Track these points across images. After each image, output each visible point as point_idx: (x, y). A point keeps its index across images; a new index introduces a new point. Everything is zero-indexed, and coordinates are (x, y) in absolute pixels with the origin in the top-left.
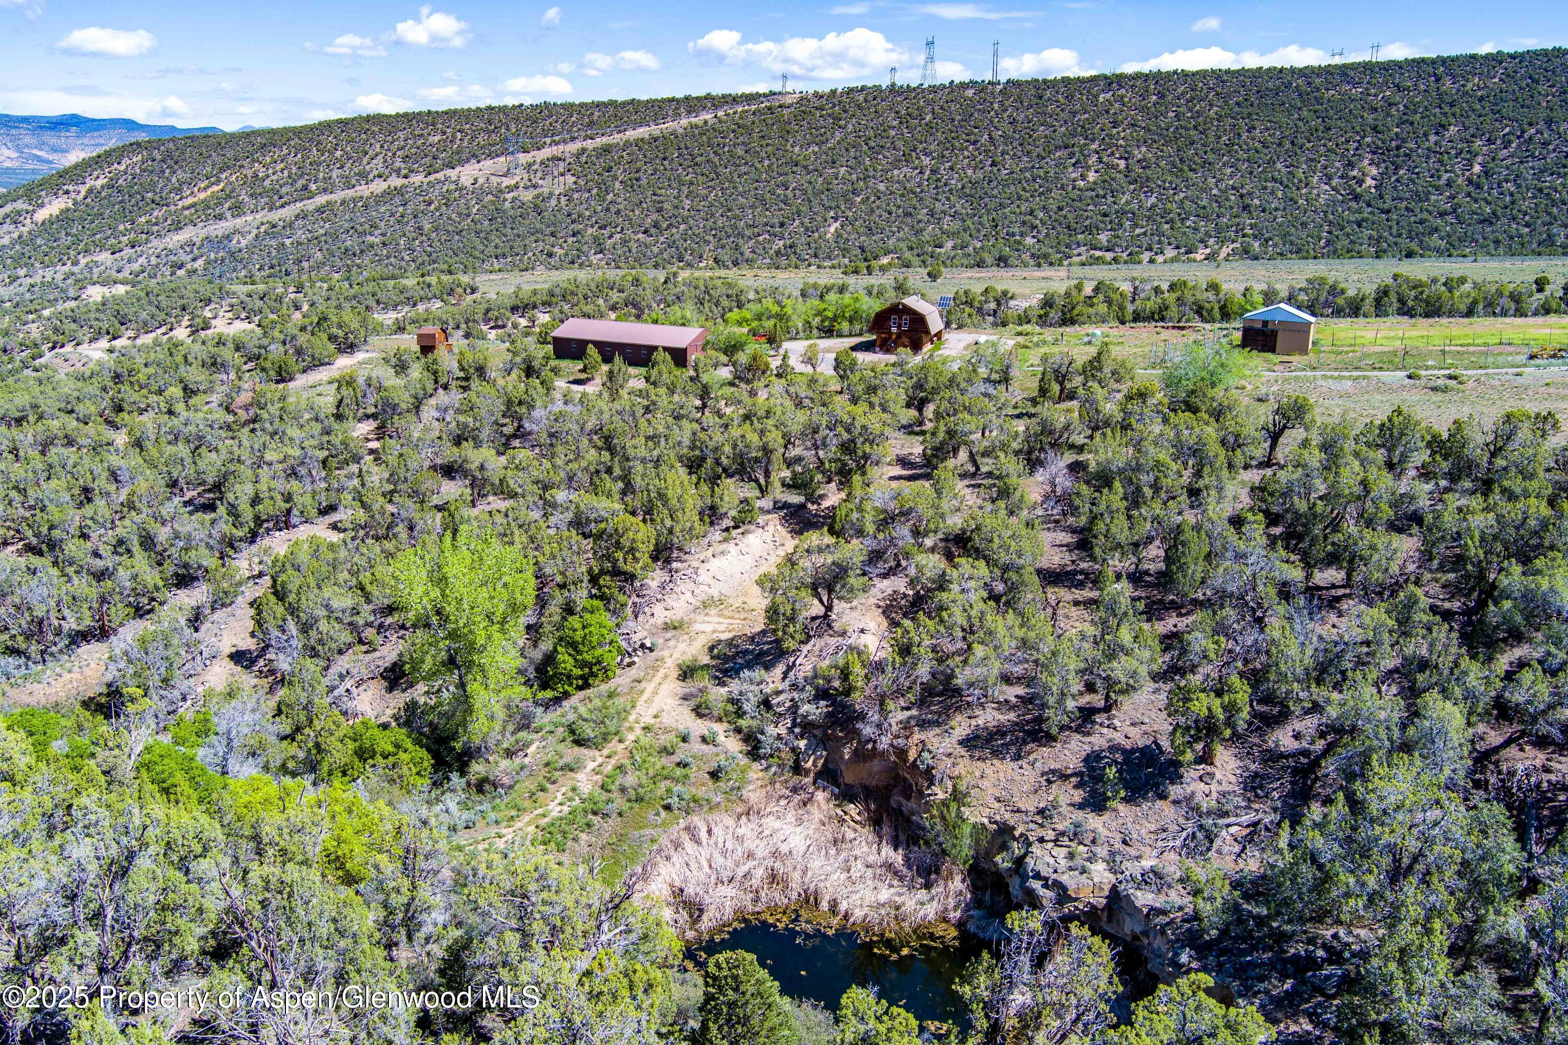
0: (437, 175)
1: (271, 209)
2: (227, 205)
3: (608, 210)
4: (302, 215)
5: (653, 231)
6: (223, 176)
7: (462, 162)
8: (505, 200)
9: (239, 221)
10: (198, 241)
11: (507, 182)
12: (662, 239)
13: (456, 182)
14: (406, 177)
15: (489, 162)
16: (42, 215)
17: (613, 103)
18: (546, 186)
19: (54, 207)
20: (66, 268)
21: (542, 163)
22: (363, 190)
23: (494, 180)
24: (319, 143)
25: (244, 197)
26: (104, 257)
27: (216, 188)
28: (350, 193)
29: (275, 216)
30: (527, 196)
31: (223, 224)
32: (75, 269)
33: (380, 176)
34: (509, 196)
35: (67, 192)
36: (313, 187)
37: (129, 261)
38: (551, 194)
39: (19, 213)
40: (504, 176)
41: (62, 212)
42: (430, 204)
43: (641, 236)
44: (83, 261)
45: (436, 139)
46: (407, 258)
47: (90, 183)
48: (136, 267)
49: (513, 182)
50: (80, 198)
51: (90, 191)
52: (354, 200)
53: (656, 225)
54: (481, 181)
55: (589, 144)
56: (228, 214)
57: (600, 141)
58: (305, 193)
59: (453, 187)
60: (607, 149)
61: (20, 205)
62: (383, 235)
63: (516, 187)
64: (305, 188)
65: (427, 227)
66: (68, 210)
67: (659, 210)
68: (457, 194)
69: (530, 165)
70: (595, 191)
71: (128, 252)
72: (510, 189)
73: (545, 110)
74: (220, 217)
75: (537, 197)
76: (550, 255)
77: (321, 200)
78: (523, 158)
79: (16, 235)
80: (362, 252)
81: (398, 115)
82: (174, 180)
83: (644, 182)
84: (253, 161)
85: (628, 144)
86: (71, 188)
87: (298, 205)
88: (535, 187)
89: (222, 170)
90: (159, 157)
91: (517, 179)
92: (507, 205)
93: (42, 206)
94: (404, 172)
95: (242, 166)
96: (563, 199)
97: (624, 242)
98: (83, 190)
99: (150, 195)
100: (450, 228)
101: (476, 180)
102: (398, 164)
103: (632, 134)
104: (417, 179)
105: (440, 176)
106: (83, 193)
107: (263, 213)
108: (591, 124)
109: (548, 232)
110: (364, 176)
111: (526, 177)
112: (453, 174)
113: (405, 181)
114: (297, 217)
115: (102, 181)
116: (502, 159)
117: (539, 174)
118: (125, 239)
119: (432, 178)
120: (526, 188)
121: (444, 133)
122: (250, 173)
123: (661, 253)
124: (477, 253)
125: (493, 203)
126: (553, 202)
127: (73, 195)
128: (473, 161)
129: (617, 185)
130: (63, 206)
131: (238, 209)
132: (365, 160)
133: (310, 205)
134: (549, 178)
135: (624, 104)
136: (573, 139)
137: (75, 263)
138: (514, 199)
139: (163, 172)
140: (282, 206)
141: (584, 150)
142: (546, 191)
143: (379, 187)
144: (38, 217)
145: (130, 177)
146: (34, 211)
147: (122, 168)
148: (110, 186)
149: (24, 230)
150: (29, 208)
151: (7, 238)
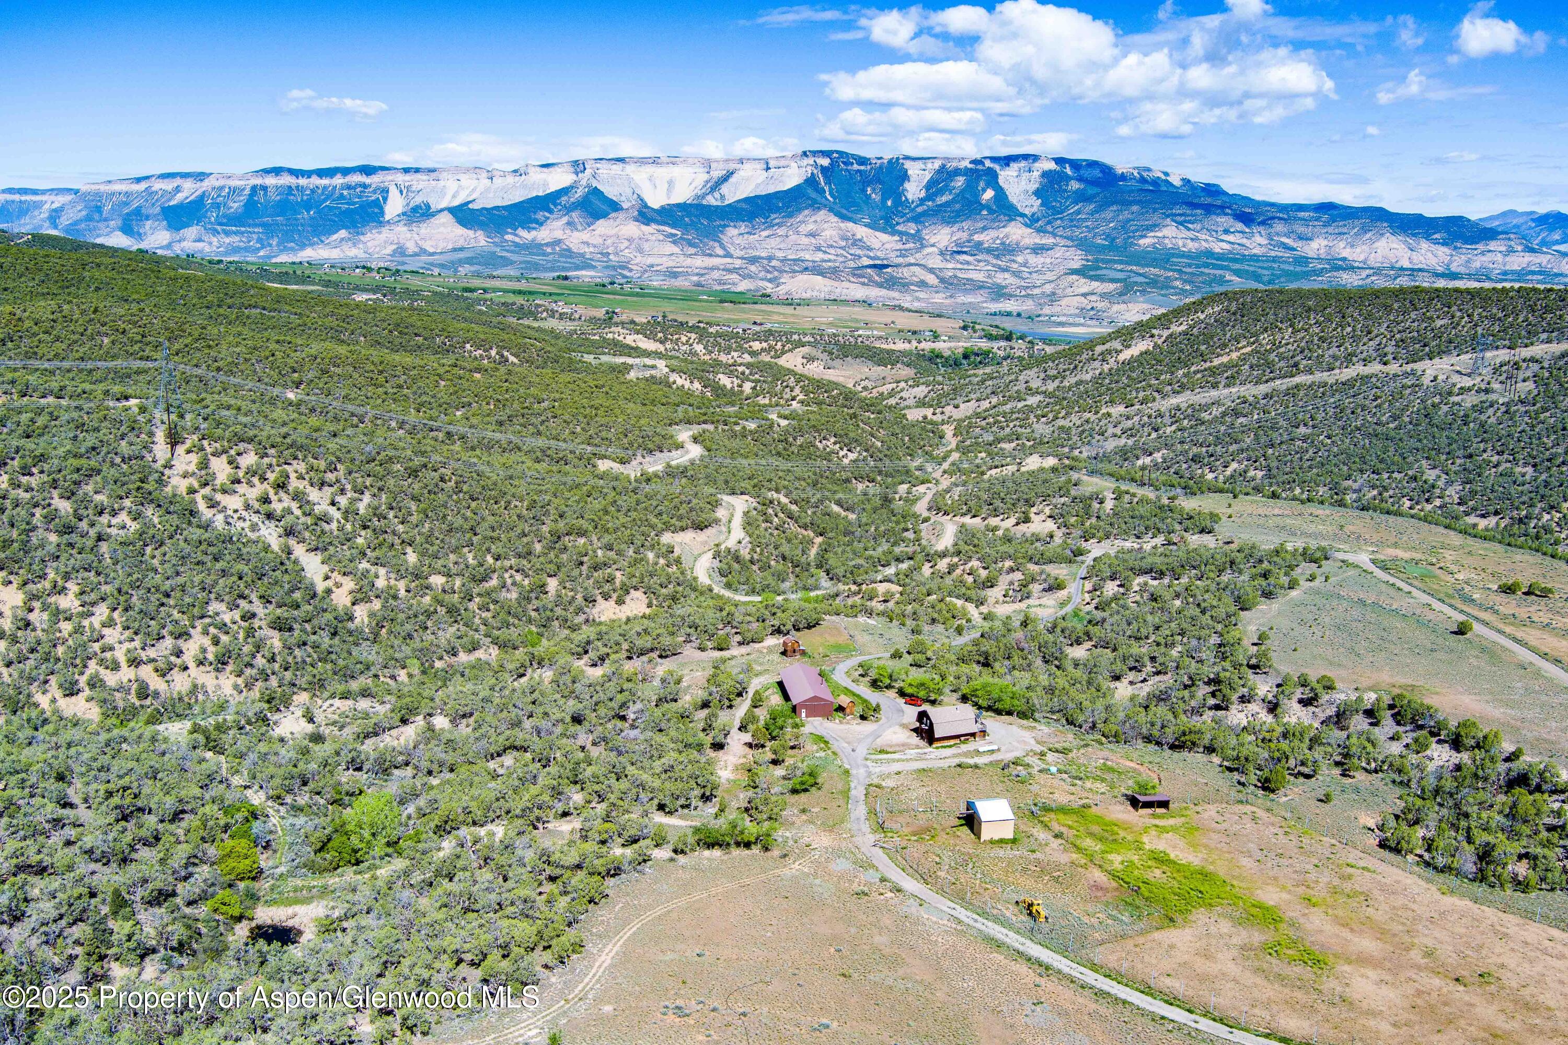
0: (1410, 366)
1: (1257, 383)
2: (1227, 374)
4: (1272, 394)
7: (1443, 353)
9: (1225, 392)
10: (1185, 407)
11: (1467, 382)
13: (1419, 377)
14: (1384, 364)
15: (1467, 357)
16: (1126, 355)
18: (1498, 393)
19: (1137, 349)
21: (1516, 364)
22: (1337, 375)
23: (1454, 379)
26: (1118, 410)
27: (1247, 349)
28: (1326, 376)
29: (1253, 391)
30: (1471, 402)
31: (1214, 393)
33: (1363, 360)
34: (1453, 400)
35: (1152, 336)
36: (1303, 365)
38: (1495, 403)
39: (1109, 352)
40: (1469, 375)
41: (1141, 354)
44: (1103, 411)
45: (1440, 324)
47: (1176, 329)
48: (1129, 424)
49: (1470, 384)
50: (1160, 342)
51: (1171, 335)
52: (1321, 385)
54: (1442, 378)
56: (1223, 383)
58: (1292, 370)
59: (1413, 382)
61: (1117, 345)
63: (1470, 389)
64: (1296, 365)
66: (1146, 352)
68: (1408, 391)
69: (1502, 364)
71: (1135, 408)
72: (1462, 391)
74: (1215, 386)
77: (1297, 380)
78: (1503, 356)
79: (1097, 372)
86: (1157, 332)
91: (1478, 380)
93: (1129, 347)
94: (1388, 358)
98: (1166, 333)
101: (1439, 376)
102: (1389, 348)
104: (1391, 368)
105: (1412, 367)
106: (1164, 338)
107: (1248, 386)
110: (1350, 359)
111: (1488, 378)
112: (1425, 366)
113: (1380, 369)
115: (1183, 328)
117: (1503, 377)
120: (1478, 392)
127: (1156, 339)
128: (1455, 353)
130: (1143, 348)
132: (1365, 340)
133: (1285, 384)
134: (1509, 383)
138: (1456, 404)
139: (1227, 325)
140: (1267, 382)
142: (1494, 397)
143: (1352, 373)
144: (1122, 357)
145: (1203, 326)
146: (1121, 351)
147: (1202, 317)
148: (1185, 333)
149: (1106, 367)
150: (1120, 347)
151: (1091, 374)
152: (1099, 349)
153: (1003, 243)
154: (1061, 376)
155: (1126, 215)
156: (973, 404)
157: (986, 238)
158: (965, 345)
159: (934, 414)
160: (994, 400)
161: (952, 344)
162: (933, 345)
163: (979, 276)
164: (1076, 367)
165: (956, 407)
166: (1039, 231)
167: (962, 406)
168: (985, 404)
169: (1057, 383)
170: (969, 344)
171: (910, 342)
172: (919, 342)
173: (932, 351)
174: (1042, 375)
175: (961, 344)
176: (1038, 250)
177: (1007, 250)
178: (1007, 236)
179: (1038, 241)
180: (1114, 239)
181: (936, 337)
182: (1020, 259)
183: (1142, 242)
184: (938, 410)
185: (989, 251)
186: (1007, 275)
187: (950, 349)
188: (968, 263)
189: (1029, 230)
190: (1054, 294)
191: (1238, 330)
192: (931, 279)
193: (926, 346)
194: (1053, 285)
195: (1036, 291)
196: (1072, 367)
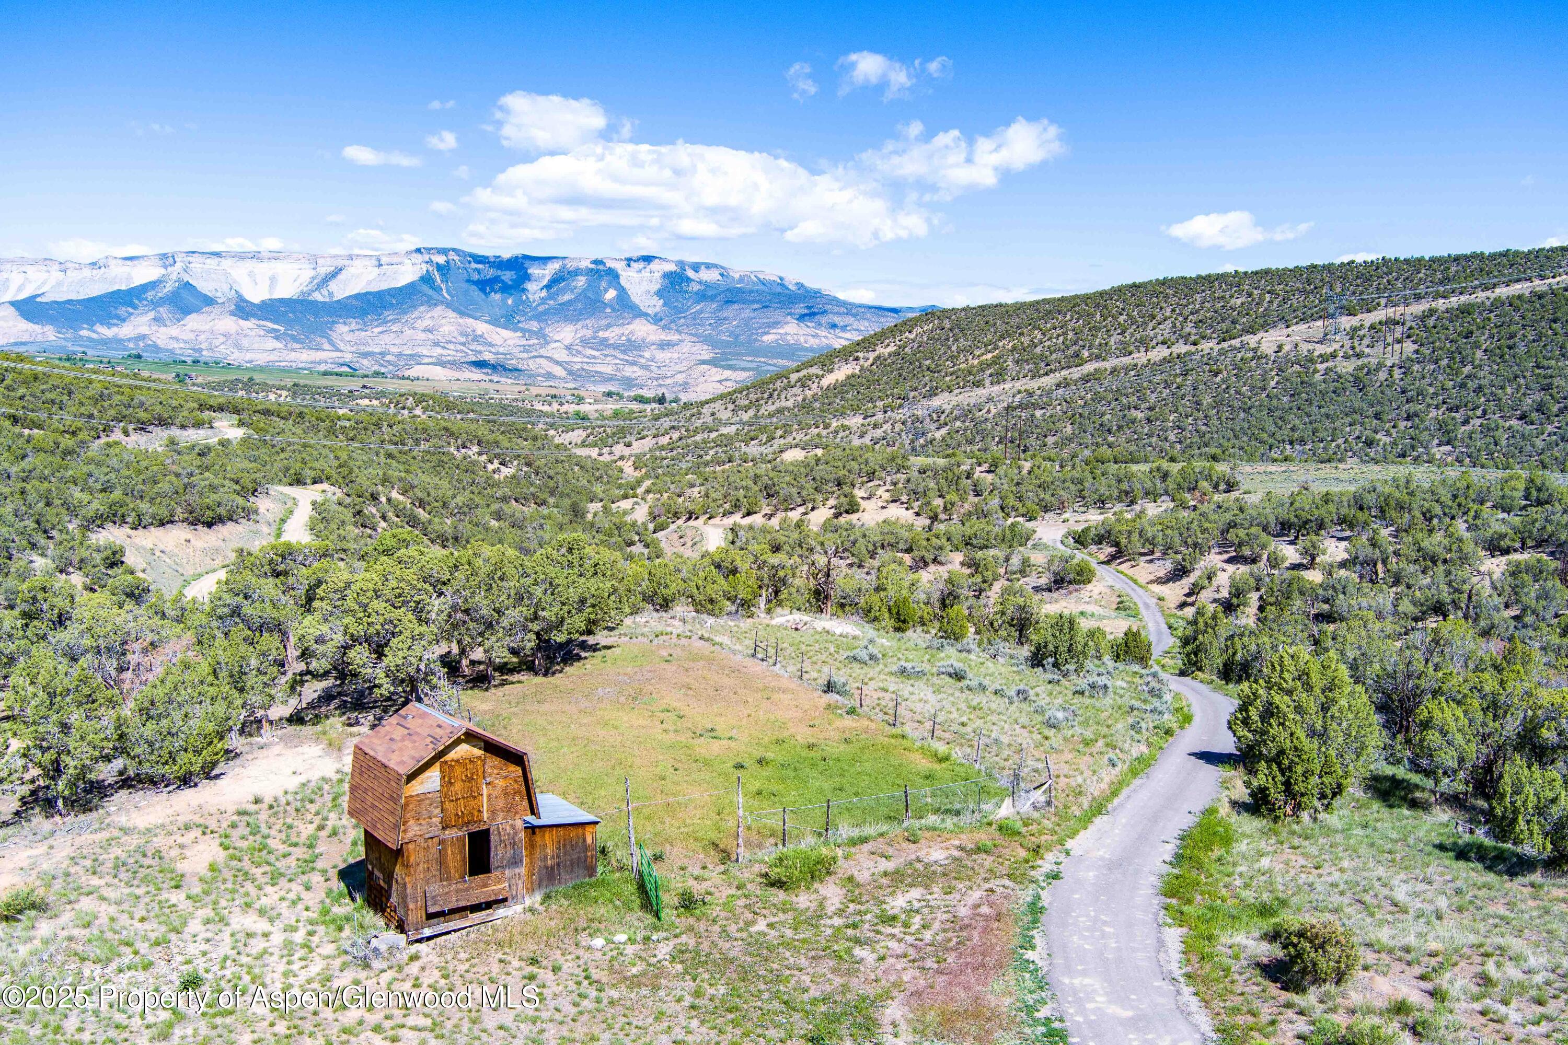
0: (1233, 342)
1: (1033, 378)
2: (988, 372)
3: (1463, 386)
4: (1064, 384)
5: (1534, 416)
6: (1001, 344)
7: (1266, 326)
8: (1316, 371)
9: (996, 389)
10: (947, 408)
11: (1320, 349)
12: (1550, 428)
13: (1255, 350)
14: (1195, 344)
15: (1302, 327)
16: (829, 380)
17: (1480, 256)
18: (1373, 356)
19: (841, 373)
20: (817, 431)
21: (1372, 327)
22: (1140, 358)
23: (1304, 348)
24: (1105, 307)
25: (1010, 364)
26: (855, 421)
27: (989, 356)
28: (1127, 360)
29: (1034, 385)
30: (1347, 367)
31: (980, 391)
32: (824, 433)
33: (1164, 343)
34: (1322, 367)
35: (857, 359)
36: (1085, 354)
37: (875, 426)
38: (1380, 365)
39: (809, 377)
40: (1320, 342)
41: (848, 377)
42: (1217, 374)
43: (1514, 423)
44: (835, 424)
45: (1239, 302)
46: (1172, 438)
47: (880, 350)
48: (879, 433)
49: (1329, 350)
50: (867, 364)
51: (878, 357)
52: (1126, 369)
53: (1540, 408)
54: (1286, 348)
55: (1441, 304)
56: (987, 382)
57: (1455, 301)
58: (1076, 360)
59: (1251, 355)
60: (1465, 310)
61: (815, 370)
62: (1151, 409)
63: (1333, 356)
64: (1077, 355)
65: (1207, 400)
66: (853, 376)
67: (1546, 388)
68: (1253, 363)
69: (1355, 330)
70: (1445, 362)
71: (879, 417)
72: (1324, 358)
73: (1385, 266)
74: (978, 384)
75: (1361, 368)
76: (1369, 443)
77: (1089, 368)
78: (1346, 322)
79: (800, 399)
80: (1120, 428)
81: (1199, 277)
82: (954, 348)
83: (1521, 349)
84: (1034, 328)
85: (1497, 304)
86: (861, 355)
87: (1064, 373)
88: (1358, 356)
89: (1002, 337)
90: (948, 326)
91: (1336, 346)
92: (1318, 377)
93: (832, 371)
94: (1193, 338)
95: (1021, 334)
96: (1397, 373)
97: (1487, 430)
98: (872, 356)
99: (928, 362)
100: (1236, 404)
101: (1280, 347)
102: (1189, 328)
103: (1502, 292)
104: (1205, 346)
105: (1236, 342)
106: (871, 361)
107: (1024, 381)
108: (1446, 280)
109: (1370, 412)
110: (1145, 344)
111: (1348, 344)
112: (1252, 340)
113: (1193, 348)
114: (1058, 386)
115: (892, 349)
116: (1320, 323)
117: (1366, 341)
118: (880, 404)
119: (1225, 345)
120: (1346, 357)
121: (1250, 295)
122: (1026, 340)
123: (1550, 447)
124: (1264, 436)
125: (1299, 374)
126: (1383, 375)
127: (861, 362)
128: (1281, 325)
129: (1479, 354)
130: (850, 372)
131: (999, 377)
132: (1151, 325)
133: (1076, 373)
134: (1380, 346)
135: (1493, 257)
136: (1418, 297)
137: (826, 427)
138: (1328, 370)
139: (948, 339)
140: (1046, 374)
141: (1432, 312)
142: (1373, 361)
143: (1159, 353)
144: (825, 382)
145: (916, 345)
146: (823, 376)
147: (912, 336)
148: (896, 354)
149: (809, 393)
150: (821, 373)
151: (792, 400)
152: (794, 377)
153: (628, 340)
154: (756, 404)
155: (747, 313)
156: (648, 443)
157: (611, 334)
158: (614, 407)
159: (600, 455)
160: (676, 435)
161: (599, 407)
162: (577, 408)
163: (608, 370)
164: (771, 396)
165: (628, 445)
166: (664, 328)
167: (635, 444)
168: (664, 440)
169: (751, 413)
170: (618, 407)
171: (550, 405)
172: (561, 404)
173: (577, 414)
174: (731, 407)
175: (609, 406)
176: (664, 346)
177: (632, 346)
178: (632, 333)
179: (663, 337)
180: (737, 336)
181: (580, 400)
182: (647, 354)
183: (765, 338)
184: (605, 450)
185: (616, 347)
186: (635, 368)
187: (596, 411)
188: (595, 357)
189: (655, 327)
190: (686, 383)
191: (962, 343)
192: (559, 371)
193: (571, 408)
194: (684, 375)
195: (669, 381)
196: (766, 396)
